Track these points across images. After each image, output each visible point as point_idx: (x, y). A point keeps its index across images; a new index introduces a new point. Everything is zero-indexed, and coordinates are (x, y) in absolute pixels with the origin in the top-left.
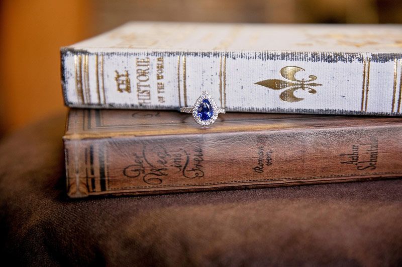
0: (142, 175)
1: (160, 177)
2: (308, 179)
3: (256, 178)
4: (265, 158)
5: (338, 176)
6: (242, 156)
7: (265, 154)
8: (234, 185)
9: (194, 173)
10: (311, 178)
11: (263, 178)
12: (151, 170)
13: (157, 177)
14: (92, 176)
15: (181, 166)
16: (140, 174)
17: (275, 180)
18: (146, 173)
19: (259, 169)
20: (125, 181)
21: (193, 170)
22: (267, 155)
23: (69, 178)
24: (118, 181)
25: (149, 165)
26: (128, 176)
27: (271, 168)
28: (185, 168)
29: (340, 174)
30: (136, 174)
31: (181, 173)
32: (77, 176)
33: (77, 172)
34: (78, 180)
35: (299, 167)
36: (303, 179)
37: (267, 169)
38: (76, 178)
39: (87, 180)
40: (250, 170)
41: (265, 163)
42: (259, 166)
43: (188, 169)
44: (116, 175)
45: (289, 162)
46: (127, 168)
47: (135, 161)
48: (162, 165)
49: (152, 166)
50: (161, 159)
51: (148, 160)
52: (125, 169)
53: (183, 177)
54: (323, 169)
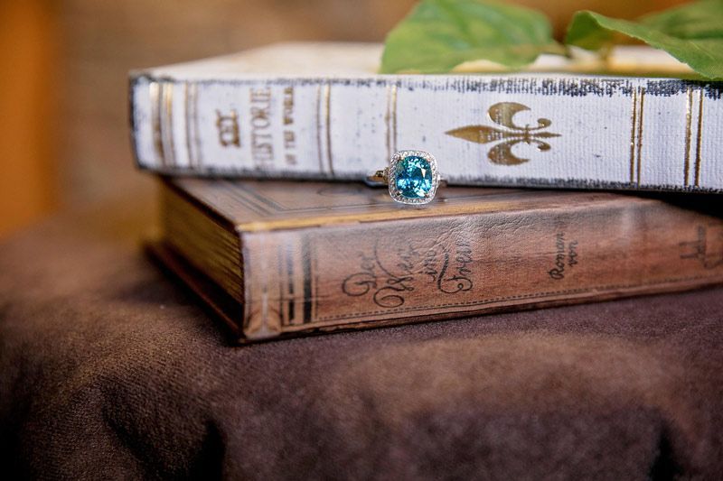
0: (372, 291)
1: (401, 294)
2: (630, 286)
3: (551, 289)
4: (566, 254)
5: (676, 281)
6: (531, 252)
7: (567, 246)
8: (517, 303)
9: (456, 283)
10: (635, 286)
11: (561, 288)
12: (388, 282)
13: (396, 293)
14: (290, 296)
15: (436, 272)
16: (368, 289)
17: (580, 291)
18: (379, 287)
19: (556, 274)
20: (344, 303)
21: (455, 278)
22: (570, 248)
23: (251, 302)
24: (333, 303)
25: (383, 272)
26: (349, 295)
27: (576, 270)
28: (441, 276)
29: (678, 277)
30: (362, 289)
31: (436, 286)
32: (265, 296)
33: (265, 290)
34: (265, 305)
35: (618, 267)
36: (624, 287)
37: (569, 273)
38: (261, 300)
39: (281, 304)
40: (544, 274)
41: (566, 262)
42: (557, 267)
43: (446, 276)
44: (330, 293)
45: (603, 258)
46: (348, 279)
47: (362, 267)
48: (406, 272)
49: (390, 274)
50: (404, 262)
51: (382, 264)
52: (345, 281)
53: (438, 292)
54: (655, 269)
